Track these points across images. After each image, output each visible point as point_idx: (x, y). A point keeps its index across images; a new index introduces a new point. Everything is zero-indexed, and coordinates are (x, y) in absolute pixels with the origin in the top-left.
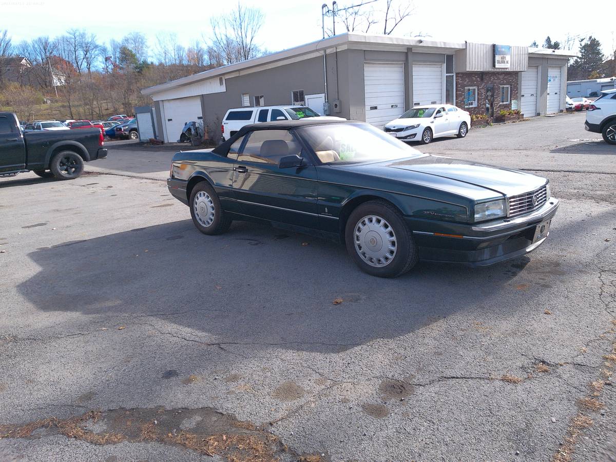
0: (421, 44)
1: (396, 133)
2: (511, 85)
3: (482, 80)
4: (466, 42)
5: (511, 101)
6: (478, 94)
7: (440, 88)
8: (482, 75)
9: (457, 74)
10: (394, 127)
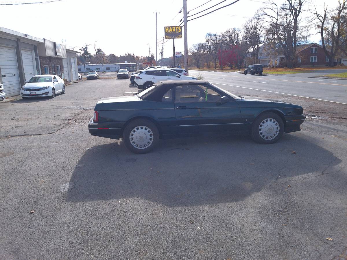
0: (26, 37)
1: (36, 92)
2: (60, 65)
3: (50, 61)
4: (44, 39)
5: (61, 74)
6: (49, 69)
7: (32, 65)
8: (50, 58)
9: (40, 57)
10: (33, 88)
